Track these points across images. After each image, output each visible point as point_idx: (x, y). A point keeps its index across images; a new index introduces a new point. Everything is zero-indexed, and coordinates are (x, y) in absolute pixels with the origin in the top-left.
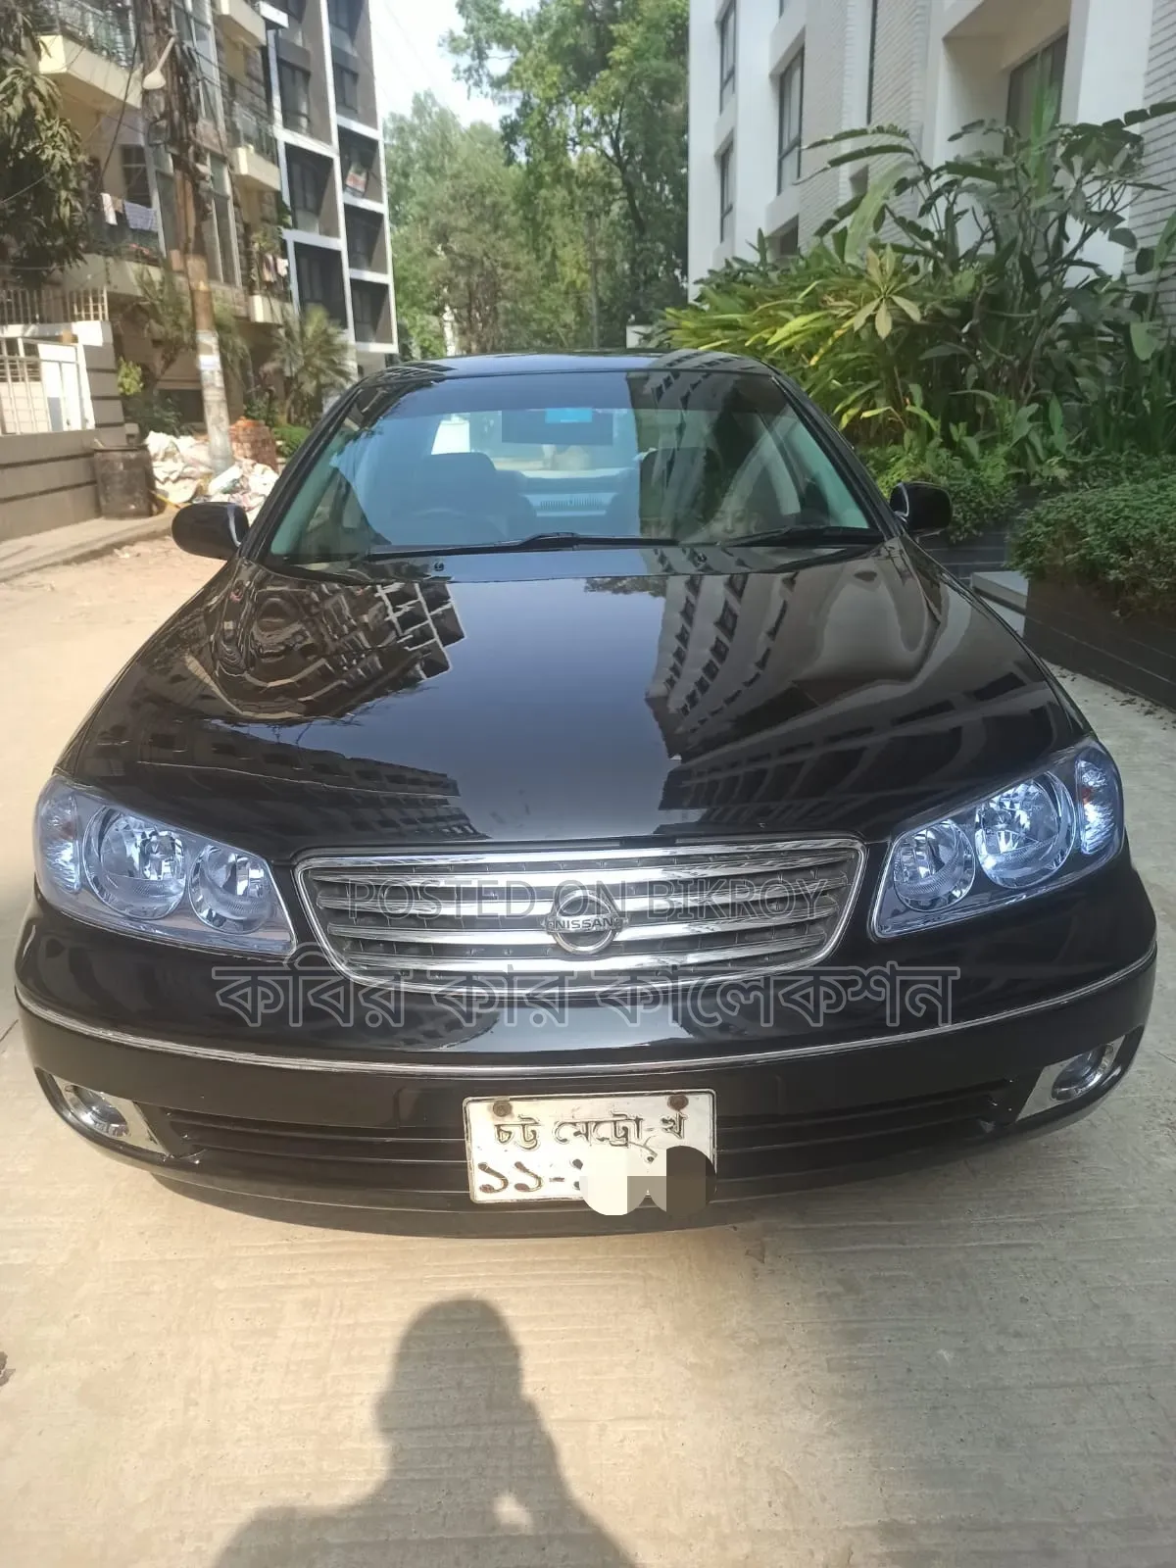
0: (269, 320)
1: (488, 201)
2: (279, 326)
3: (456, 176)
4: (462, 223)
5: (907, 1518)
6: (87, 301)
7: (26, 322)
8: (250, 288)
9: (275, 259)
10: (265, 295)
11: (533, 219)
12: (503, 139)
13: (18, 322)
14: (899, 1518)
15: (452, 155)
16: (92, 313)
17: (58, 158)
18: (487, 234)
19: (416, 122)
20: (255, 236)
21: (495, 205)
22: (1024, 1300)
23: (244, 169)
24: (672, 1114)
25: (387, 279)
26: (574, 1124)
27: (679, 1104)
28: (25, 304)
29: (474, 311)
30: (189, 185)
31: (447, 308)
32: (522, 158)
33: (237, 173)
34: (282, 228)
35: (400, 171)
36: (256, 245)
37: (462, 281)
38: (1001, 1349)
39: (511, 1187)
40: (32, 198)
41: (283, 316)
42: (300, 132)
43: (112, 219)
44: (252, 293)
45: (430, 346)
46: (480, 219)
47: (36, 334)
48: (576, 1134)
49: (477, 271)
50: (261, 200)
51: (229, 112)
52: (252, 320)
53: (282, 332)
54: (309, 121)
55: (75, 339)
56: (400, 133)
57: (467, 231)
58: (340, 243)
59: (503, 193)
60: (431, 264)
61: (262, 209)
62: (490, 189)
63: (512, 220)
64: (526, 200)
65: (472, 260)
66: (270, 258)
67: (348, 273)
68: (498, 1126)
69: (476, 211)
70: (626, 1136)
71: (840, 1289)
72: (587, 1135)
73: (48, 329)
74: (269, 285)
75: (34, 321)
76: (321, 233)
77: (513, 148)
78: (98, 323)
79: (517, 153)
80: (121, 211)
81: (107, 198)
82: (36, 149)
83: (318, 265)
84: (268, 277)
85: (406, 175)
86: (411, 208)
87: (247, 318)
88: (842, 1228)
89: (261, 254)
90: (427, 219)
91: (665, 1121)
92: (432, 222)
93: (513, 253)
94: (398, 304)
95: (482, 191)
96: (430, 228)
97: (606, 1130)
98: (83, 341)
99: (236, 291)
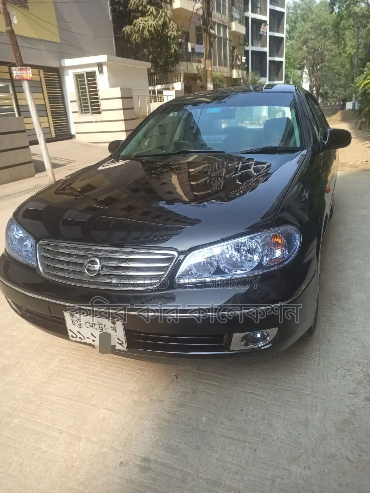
0: (237, 77)
1: (323, 28)
2: (241, 79)
3: (312, 21)
4: (313, 37)
5: (152, 458)
6: (178, 77)
7: (162, 84)
8: (232, 67)
9: (241, 57)
10: (237, 69)
11: (338, 32)
12: (330, 4)
13: (160, 84)
14: (150, 457)
15: (312, 13)
16: (179, 80)
17: (173, 34)
18: (321, 40)
19: (301, 3)
20: (236, 50)
21: (325, 29)
22: (242, 410)
23: (234, 29)
24: (113, 326)
25: (283, 59)
26: (89, 323)
27: (114, 323)
28: (162, 79)
29: (314, 67)
30: (208, 37)
31: (305, 67)
32: (337, 10)
33: (231, 30)
34: (245, 46)
35: (293, 22)
36: (236, 53)
37: (311, 57)
38: (222, 422)
39: (78, 338)
40: (165, 47)
41: (242, 75)
42: (257, 14)
43: (190, 50)
44: (233, 69)
45: (296, 80)
46: (320, 35)
47: (164, 88)
48: (90, 326)
49: (317, 53)
50: (239, 38)
51: (231, 11)
52: (232, 78)
53: (242, 81)
54: (260, 9)
55: (173, 88)
56: (295, 8)
57: (314, 39)
58: (267, 49)
59: (329, 24)
60: (300, 53)
61: (239, 41)
62: (324, 24)
63: (331, 33)
64: (336, 25)
65: (315, 50)
66: (240, 57)
67: (268, 59)
68: (72, 320)
69: (318, 32)
70: (102, 329)
71: (191, 392)
72: (93, 327)
73: (167, 86)
74: (239, 66)
75: (164, 84)
76: (261, 47)
77: (334, 7)
78: (180, 83)
79: (335, 9)
80: (193, 47)
81: (189, 44)
82: (166, 33)
83: (260, 57)
84: (239, 63)
85: (295, 23)
86: (296, 34)
87: (231, 77)
88: (207, 375)
89: (237, 56)
90: (301, 37)
91: (111, 327)
92: (302, 38)
93: (330, 45)
94: (286, 68)
95: (322, 24)
96: (302, 40)
97: (97, 326)
98: (176, 89)
99: (227, 68)
